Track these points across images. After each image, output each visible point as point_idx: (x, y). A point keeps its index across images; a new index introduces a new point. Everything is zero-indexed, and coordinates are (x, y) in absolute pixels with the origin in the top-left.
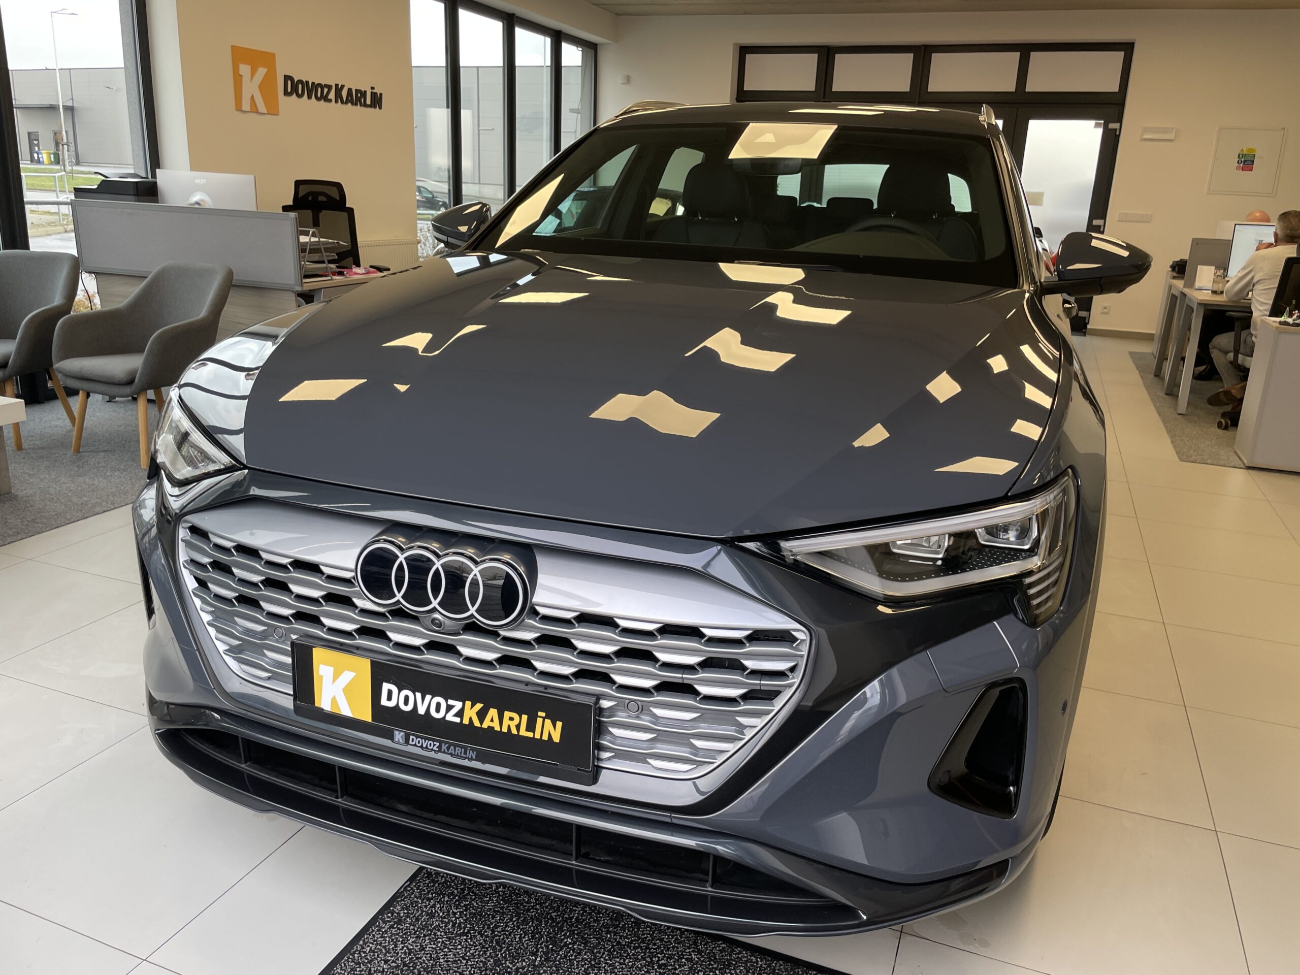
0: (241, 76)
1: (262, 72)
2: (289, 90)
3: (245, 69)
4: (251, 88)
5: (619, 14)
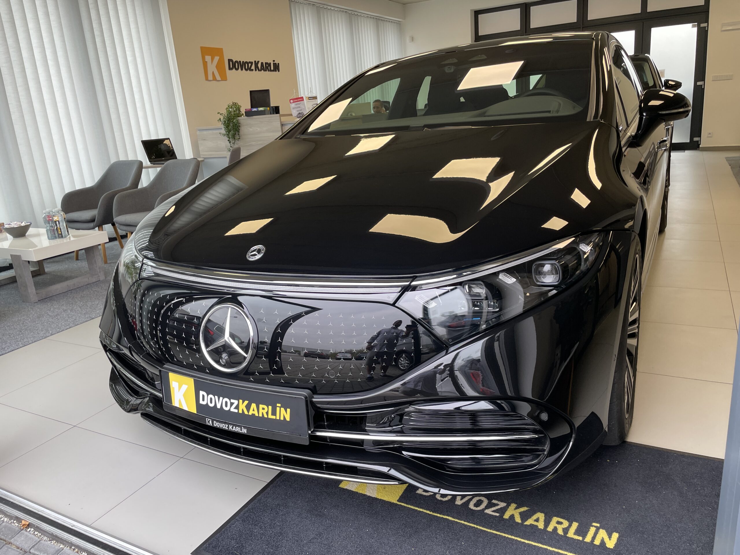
0: (207, 62)
1: (216, 59)
2: (231, 67)
3: (208, 58)
4: (212, 68)
5: (405, 4)
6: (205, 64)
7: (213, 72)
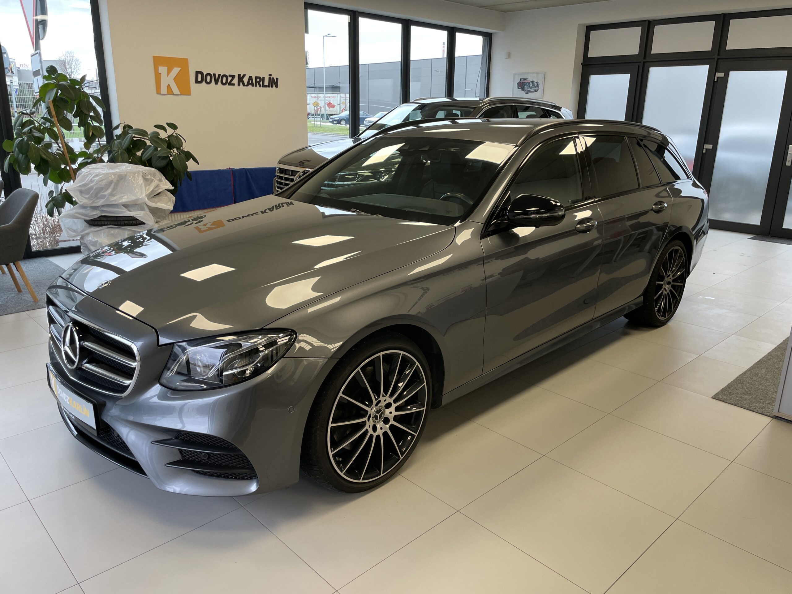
0: (161, 73)
1: (176, 70)
2: (199, 79)
3: (163, 70)
4: (168, 79)
5: (505, 11)
6: (158, 76)
7: (169, 84)
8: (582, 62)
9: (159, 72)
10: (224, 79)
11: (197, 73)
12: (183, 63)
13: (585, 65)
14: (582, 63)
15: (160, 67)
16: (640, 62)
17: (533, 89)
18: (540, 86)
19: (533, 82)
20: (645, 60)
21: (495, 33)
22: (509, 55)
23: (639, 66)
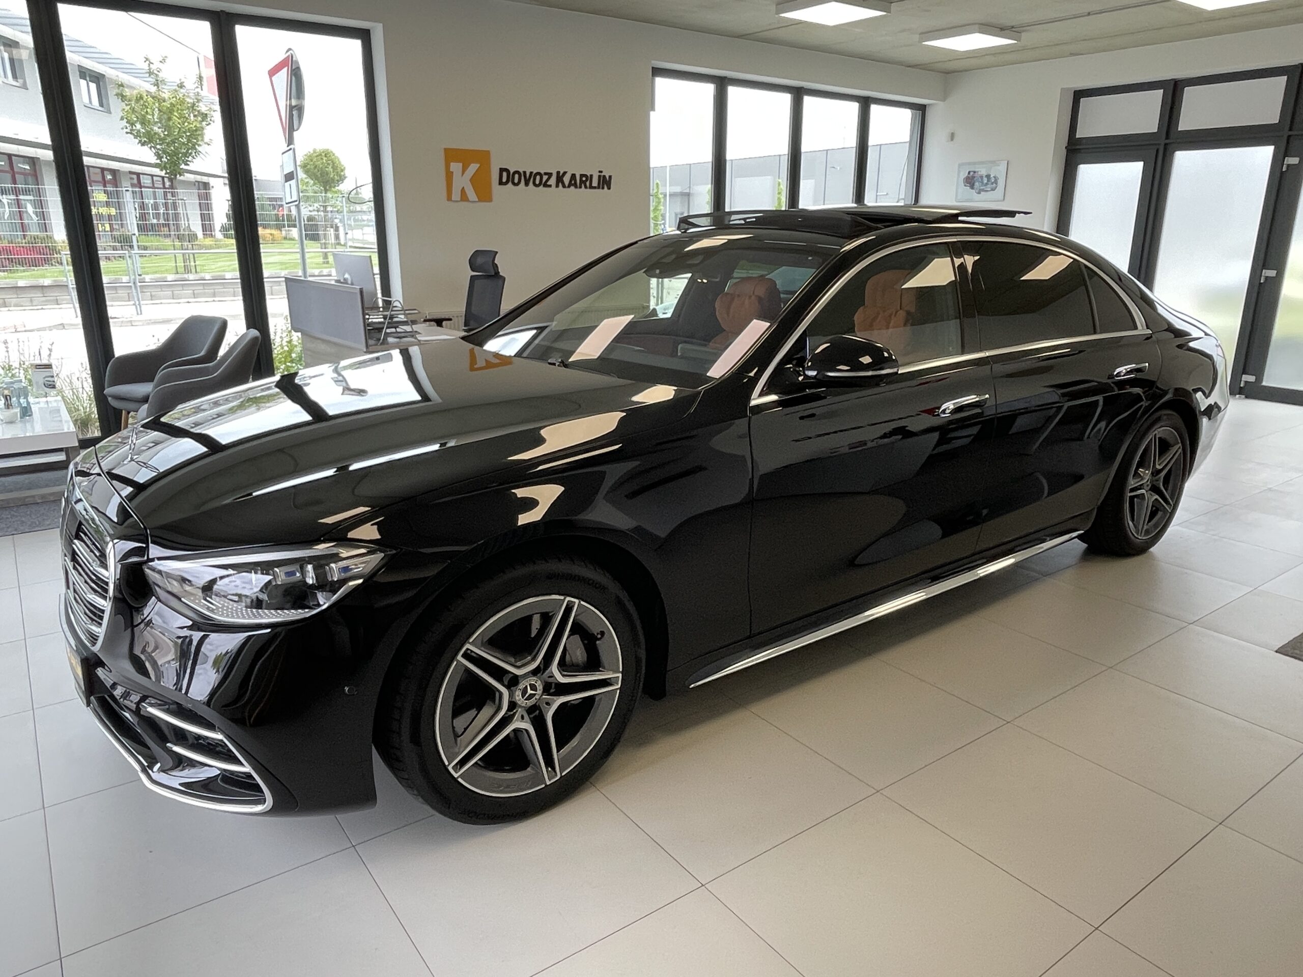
0: (452, 172)
1: (473, 168)
2: (504, 180)
3: (456, 167)
4: (462, 180)
5: (947, 72)
6: (449, 176)
7: (463, 188)
8: (1065, 144)
9: (451, 170)
10: (538, 177)
11: (502, 170)
12: (483, 157)
13: (1070, 150)
14: (1066, 148)
15: (452, 164)
16: (1159, 144)
17: (989, 188)
18: (1001, 182)
19: (988, 176)
20: (1167, 141)
21: (929, 105)
22: (952, 137)
23: (1157, 151)
